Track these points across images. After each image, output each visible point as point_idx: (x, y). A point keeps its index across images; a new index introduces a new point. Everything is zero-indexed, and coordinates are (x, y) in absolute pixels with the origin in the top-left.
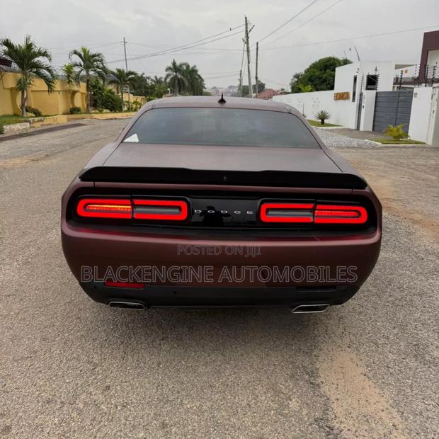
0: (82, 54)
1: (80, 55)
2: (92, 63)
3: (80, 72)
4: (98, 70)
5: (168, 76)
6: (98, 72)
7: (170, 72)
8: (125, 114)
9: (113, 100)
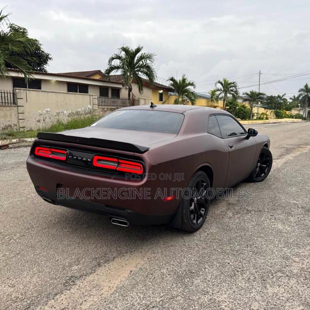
0: (223, 82)
1: (222, 84)
2: (228, 89)
3: (220, 94)
4: (232, 93)
5: (300, 95)
6: (232, 94)
7: (302, 92)
8: (254, 122)
9: (245, 112)
